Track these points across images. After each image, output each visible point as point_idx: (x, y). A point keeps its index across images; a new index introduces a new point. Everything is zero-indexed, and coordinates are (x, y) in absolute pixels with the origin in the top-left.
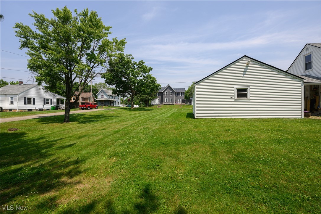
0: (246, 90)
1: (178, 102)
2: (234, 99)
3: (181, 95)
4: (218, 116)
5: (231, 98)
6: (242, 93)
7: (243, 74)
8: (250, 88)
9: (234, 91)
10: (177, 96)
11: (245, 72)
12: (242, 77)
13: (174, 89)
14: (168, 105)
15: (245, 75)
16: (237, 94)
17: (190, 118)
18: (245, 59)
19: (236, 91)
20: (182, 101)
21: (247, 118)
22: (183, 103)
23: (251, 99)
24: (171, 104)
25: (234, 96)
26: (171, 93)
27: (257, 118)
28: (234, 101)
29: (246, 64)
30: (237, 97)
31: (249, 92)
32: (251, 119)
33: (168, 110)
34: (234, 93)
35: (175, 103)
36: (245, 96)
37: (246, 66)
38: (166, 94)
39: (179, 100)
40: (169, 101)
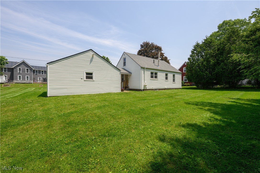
0: (92, 74)
1: (38, 81)
2: (83, 80)
3: (42, 73)
4: (71, 93)
5: (82, 79)
6: (89, 76)
7: (90, 62)
8: (95, 73)
9: (83, 74)
10: (36, 74)
11: (91, 61)
12: (89, 64)
13: (33, 66)
14: (22, 83)
15: (91, 63)
16: (86, 76)
17: (42, 97)
18: (91, 51)
19: (85, 74)
20: (43, 80)
21: (92, 94)
22: (44, 82)
23: (95, 80)
24: (28, 82)
25: (83, 78)
26: (27, 70)
27: (98, 93)
28: (84, 81)
29: (92, 56)
30: (86, 79)
31: (94, 76)
32: (94, 94)
33: (21, 90)
34: (83, 75)
35: (34, 81)
36: (91, 78)
37: (92, 57)
38: (20, 71)
39: (40, 79)
40: (24, 79)
